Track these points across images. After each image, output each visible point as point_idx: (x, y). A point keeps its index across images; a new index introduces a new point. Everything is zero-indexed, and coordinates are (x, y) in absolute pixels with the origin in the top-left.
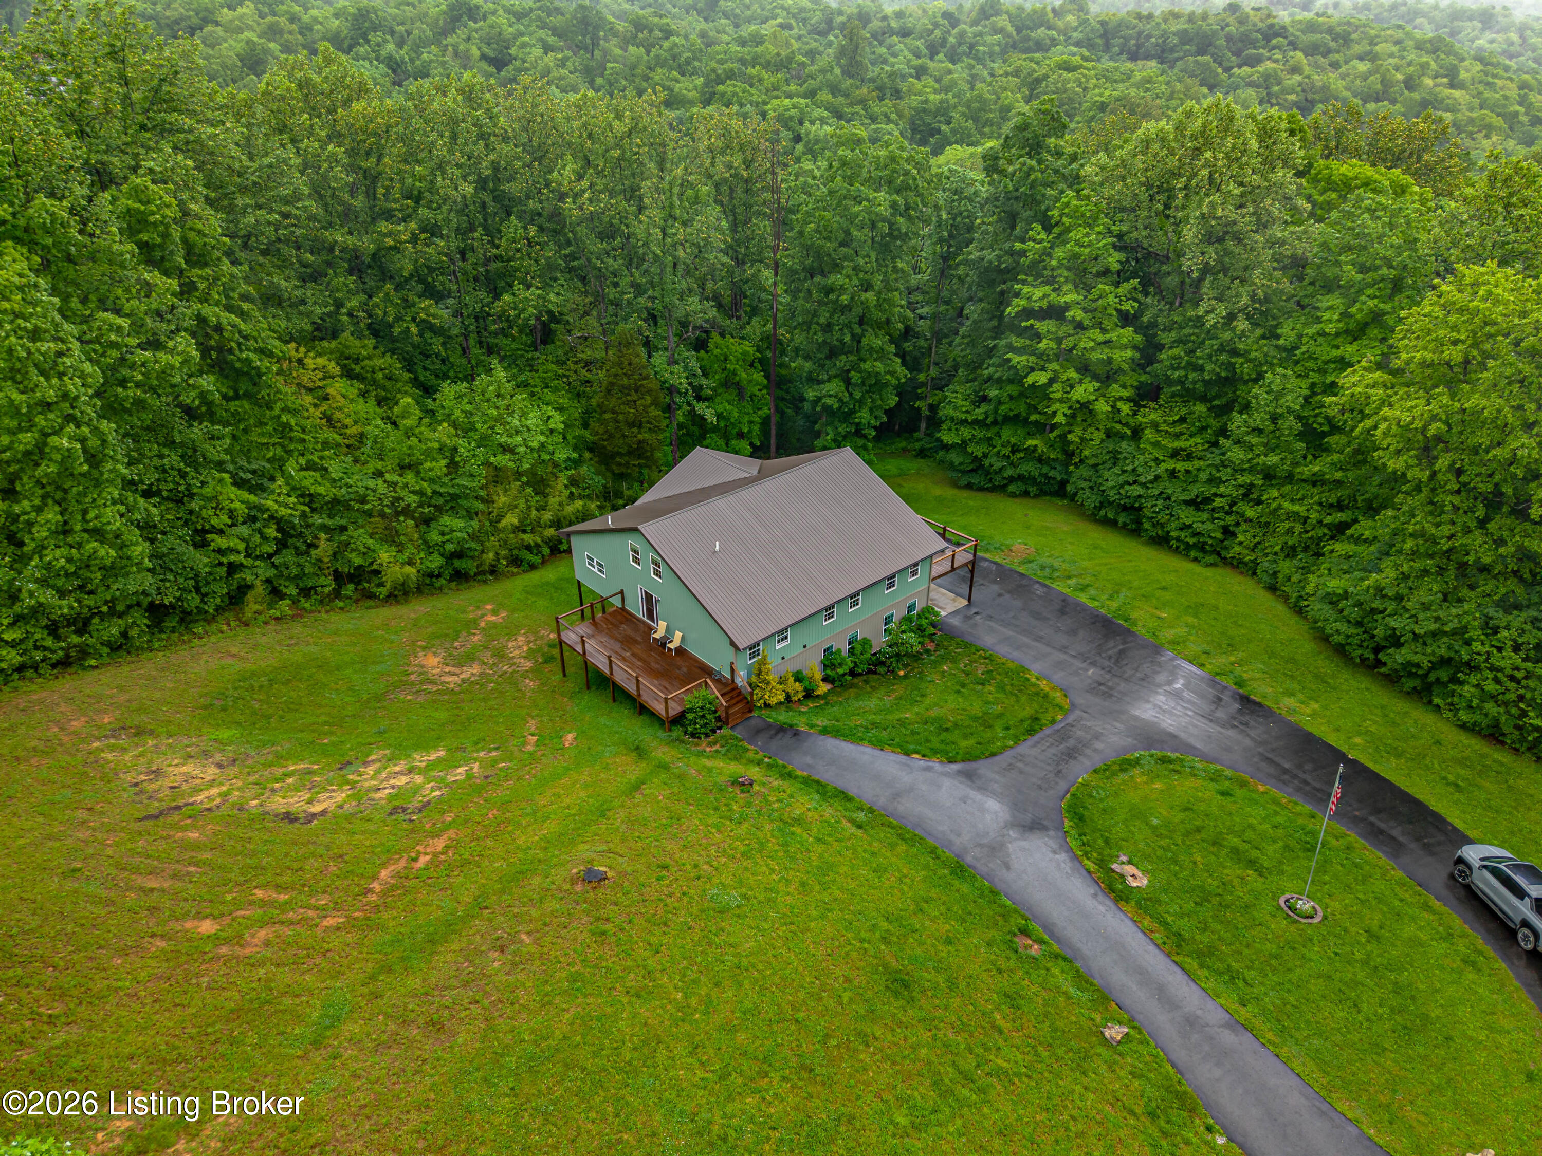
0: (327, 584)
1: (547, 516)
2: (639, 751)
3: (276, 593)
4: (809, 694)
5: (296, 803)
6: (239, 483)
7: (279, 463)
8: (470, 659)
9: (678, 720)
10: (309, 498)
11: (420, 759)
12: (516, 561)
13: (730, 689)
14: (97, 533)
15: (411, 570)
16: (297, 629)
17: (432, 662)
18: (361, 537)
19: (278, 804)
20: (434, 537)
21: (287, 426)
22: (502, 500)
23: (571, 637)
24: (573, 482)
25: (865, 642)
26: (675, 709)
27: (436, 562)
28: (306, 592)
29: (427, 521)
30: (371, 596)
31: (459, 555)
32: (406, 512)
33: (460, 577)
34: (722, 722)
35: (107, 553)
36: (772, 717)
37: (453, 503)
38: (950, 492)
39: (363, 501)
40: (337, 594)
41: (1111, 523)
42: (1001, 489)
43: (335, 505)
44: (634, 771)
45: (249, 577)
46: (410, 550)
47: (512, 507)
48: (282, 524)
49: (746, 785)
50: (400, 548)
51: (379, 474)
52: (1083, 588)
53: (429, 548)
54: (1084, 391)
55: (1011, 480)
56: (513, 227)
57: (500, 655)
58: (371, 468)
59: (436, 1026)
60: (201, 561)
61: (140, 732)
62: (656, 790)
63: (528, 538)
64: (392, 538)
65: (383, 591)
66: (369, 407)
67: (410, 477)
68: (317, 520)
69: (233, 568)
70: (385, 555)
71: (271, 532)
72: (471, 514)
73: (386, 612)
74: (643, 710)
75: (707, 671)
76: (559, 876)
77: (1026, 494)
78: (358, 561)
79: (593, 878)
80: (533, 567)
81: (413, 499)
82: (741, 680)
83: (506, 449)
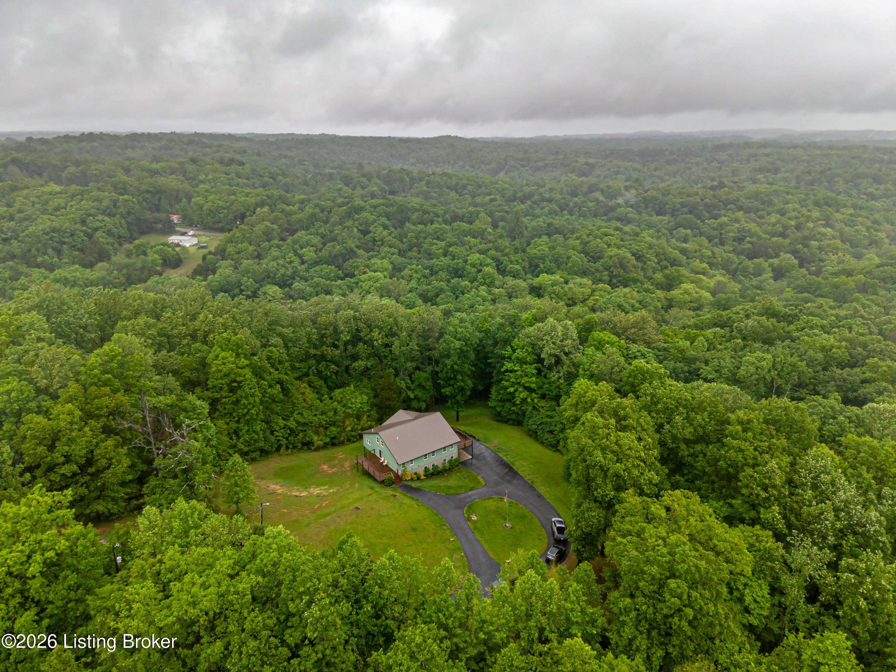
0: (300, 446)
1: (359, 427)
2: (372, 488)
3: (287, 448)
4: (418, 479)
5: (297, 494)
6: (283, 419)
7: (292, 413)
8: (334, 467)
9: (382, 482)
10: (298, 422)
11: (323, 488)
12: (349, 440)
13: (396, 475)
14: (254, 432)
15: (321, 443)
16: (292, 457)
17: (325, 467)
18: (310, 433)
19: (294, 494)
20: (328, 433)
21: (294, 403)
22: (347, 423)
23: (360, 461)
24: (369, 416)
25: (437, 466)
26: (382, 479)
27: (328, 440)
28: (294, 447)
29: (326, 428)
30: (310, 449)
31: (334, 438)
32: (322, 426)
33: (333, 445)
34: (393, 483)
35: (256, 437)
36: (406, 483)
37: (334, 424)
38: (492, 422)
39: (311, 423)
40: (301, 449)
41: (531, 436)
42: (506, 422)
43: (304, 424)
44: (369, 492)
45: (282, 443)
46: (321, 437)
47: (350, 425)
48: (290, 429)
49: (395, 496)
50: (319, 436)
51: (316, 415)
52: (507, 455)
53: (326, 436)
54: (524, 395)
55: (509, 420)
56: (361, 345)
57: (342, 466)
58: (313, 413)
59: (327, 526)
60: (272, 438)
61: (262, 479)
62: (375, 496)
63: (353, 433)
64: (317, 433)
65: (313, 448)
66: (315, 396)
67: (324, 416)
68: (300, 428)
69: (279, 440)
70: (315, 438)
71: (288, 431)
72: (338, 426)
73: (314, 454)
74: (375, 480)
75: (392, 470)
76: (351, 508)
77: (513, 425)
78: (308, 439)
79: (357, 508)
80: (354, 442)
81: (324, 423)
82: (400, 473)
83: (351, 408)
